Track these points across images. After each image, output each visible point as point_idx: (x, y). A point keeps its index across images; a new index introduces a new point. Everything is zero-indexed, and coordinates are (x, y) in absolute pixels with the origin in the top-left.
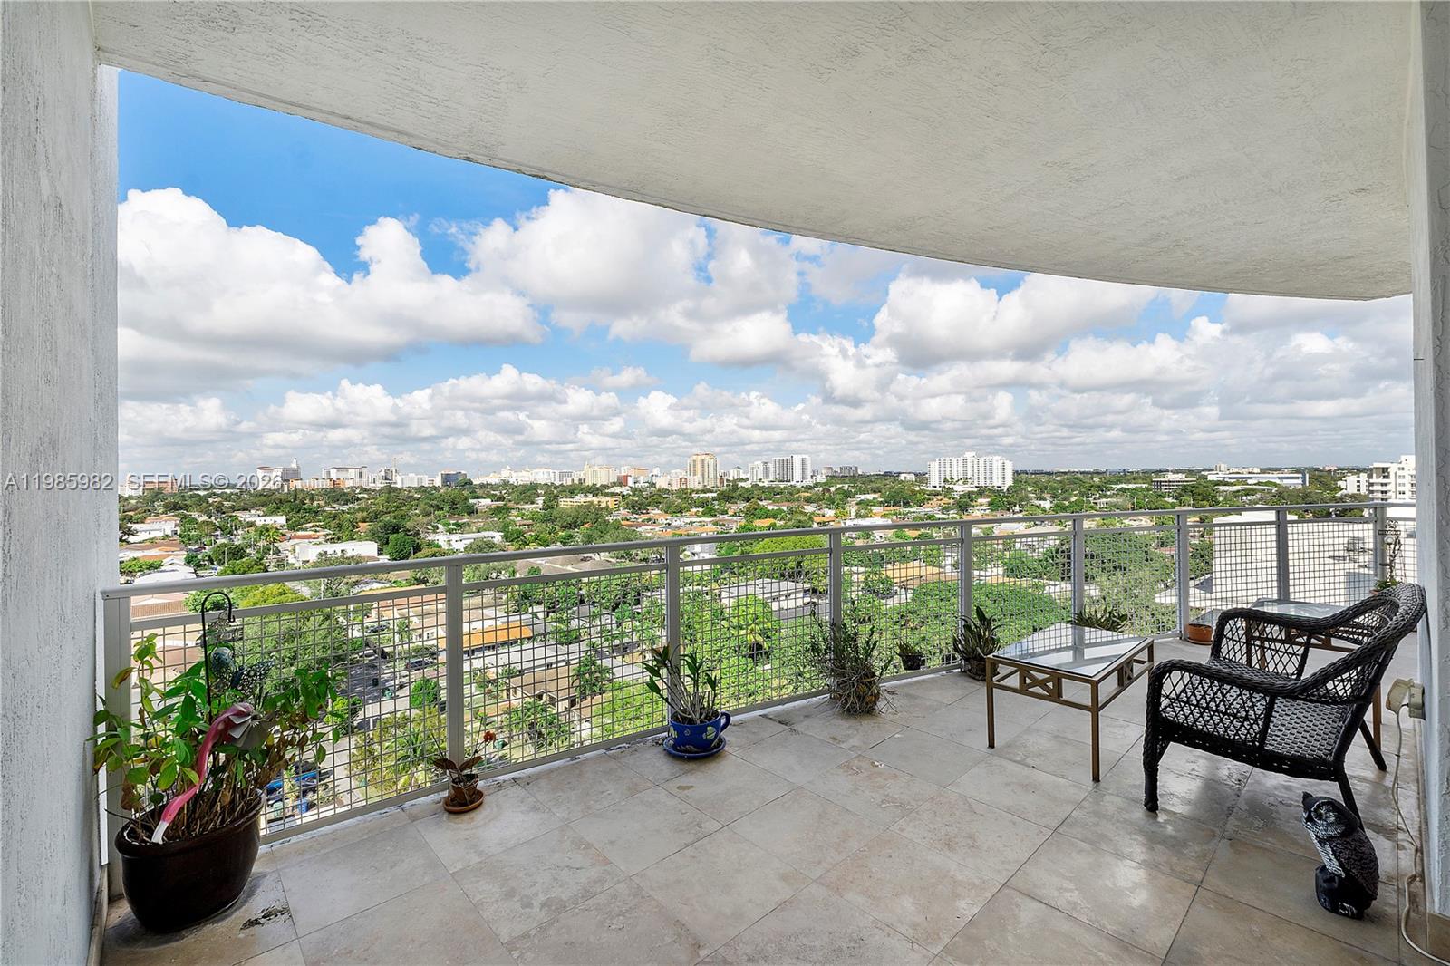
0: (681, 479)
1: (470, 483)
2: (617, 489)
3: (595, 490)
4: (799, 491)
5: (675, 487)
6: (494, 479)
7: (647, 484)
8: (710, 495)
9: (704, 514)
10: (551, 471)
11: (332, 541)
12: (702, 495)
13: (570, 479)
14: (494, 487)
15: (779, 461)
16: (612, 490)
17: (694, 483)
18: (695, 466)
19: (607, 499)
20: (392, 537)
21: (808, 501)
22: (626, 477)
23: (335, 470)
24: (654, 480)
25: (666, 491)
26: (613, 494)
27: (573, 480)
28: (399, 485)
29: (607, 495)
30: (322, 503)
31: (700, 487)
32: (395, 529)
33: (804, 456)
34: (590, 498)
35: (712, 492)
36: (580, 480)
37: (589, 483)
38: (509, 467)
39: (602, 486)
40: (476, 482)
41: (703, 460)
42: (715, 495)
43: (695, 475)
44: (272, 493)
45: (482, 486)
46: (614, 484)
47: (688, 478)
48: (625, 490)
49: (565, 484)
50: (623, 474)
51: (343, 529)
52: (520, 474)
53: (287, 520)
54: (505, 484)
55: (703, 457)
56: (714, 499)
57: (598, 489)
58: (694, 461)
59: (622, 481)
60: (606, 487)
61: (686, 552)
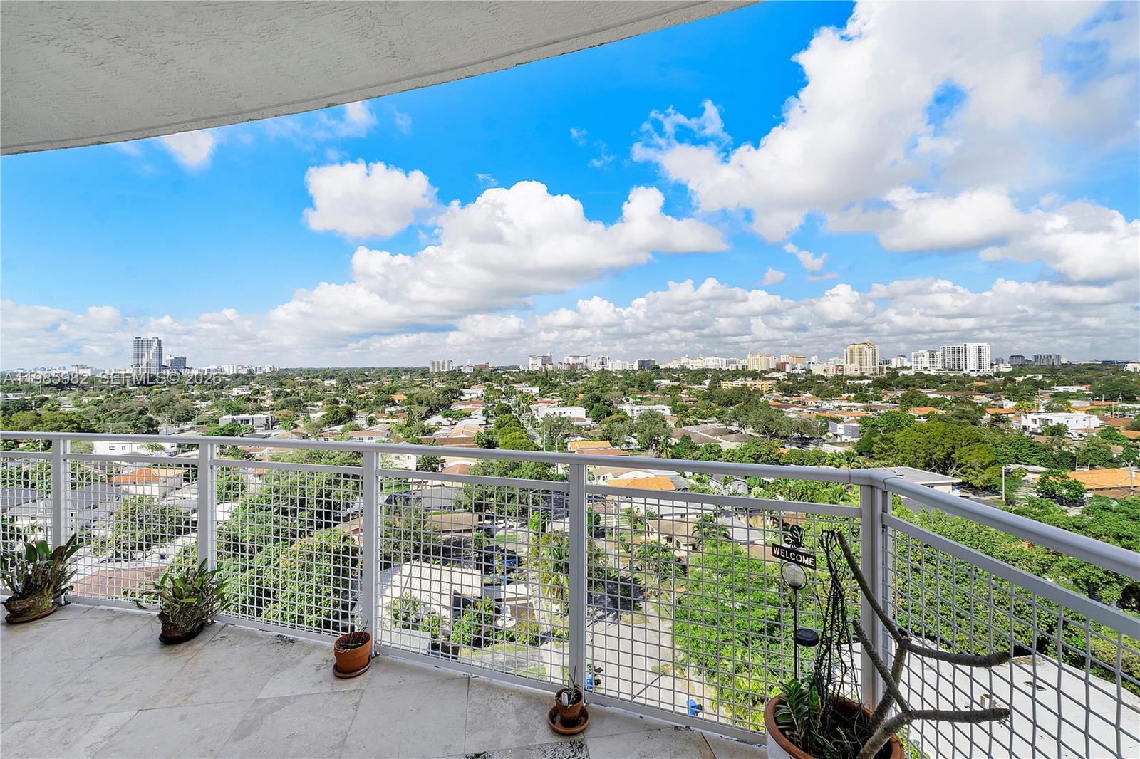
0: (837, 366)
1: (658, 367)
2: (775, 375)
3: (755, 375)
4: (973, 380)
5: (831, 373)
6: (675, 365)
7: (803, 371)
8: (866, 382)
9: (856, 400)
10: (720, 359)
11: (562, 406)
12: (857, 382)
13: (735, 365)
14: (674, 371)
15: (949, 349)
16: (770, 375)
17: (851, 369)
18: (852, 354)
19: (763, 382)
20: (596, 405)
21: (982, 391)
22: (784, 364)
23: (572, 358)
24: (811, 367)
25: (820, 377)
27: (737, 366)
28: (610, 369)
29: (765, 379)
30: (561, 380)
31: (858, 374)
32: (598, 400)
33: (980, 345)
34: (750, 382)
35: (868, 378)
36: (743, 366)
37: (751, 368)
38: (687, 356)
39: (762, 371)
40: (661, 367)
41: (861, 350)
42: (870, 382)
43: (852, 362)
44: (536, 372)
45: (666, 370)
46: (773, 370)
47: (845, 365)
48: (781, 376)
49: (730, 369)
50: (782, 361)
51: (569, 398)
52: (695, 361)
53: (540, 390)
54: (683, 368)
55: (861, 346)
56: (869, 386)
57: (757, 374)
58: (851, 350)
59: (780, 368)
60: (766, 372)
61: (828, 433)
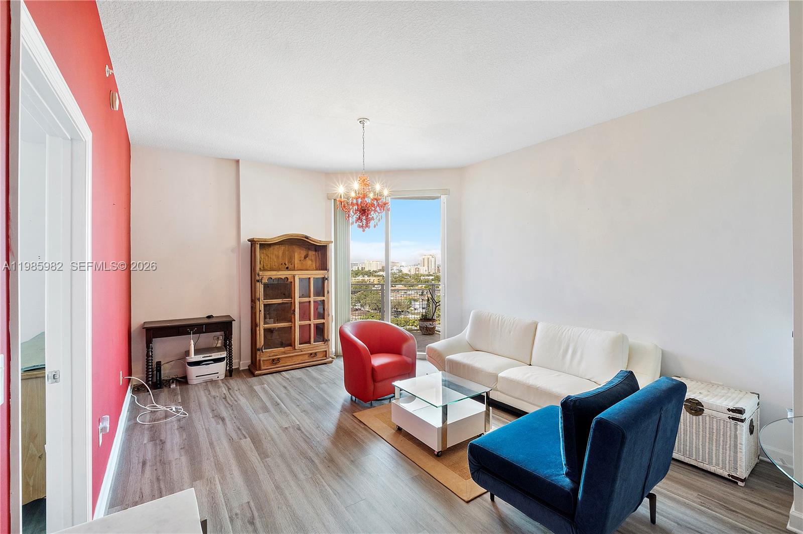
0: (416, 268)
2: (381, 273)
3: (369, 274)
5: (413, 272)
7: (398, 271)
8: (431, 278)
12: (426, 278)
13: (357, 267)
16: (378, 274)
17: (423, 270)
18: (424, 262)
19: (374, 278)
24: (402, 269)
25: (407, 275)
26: (378, 276)
27: (358, 268)
29: (375, 276)
31: (427, 273)
34: (366, 278)
35: (432, 276)
36: (362, 268)
37: (367, 269)
39: (373, 271)
41: (428, 258)
43: (424, 266)
46: (380, 270)
47: (420, 268)
48: (385, 274)
49: (354, 270)
55: (429, 256)
56: (432, 280)
57: (370, 273)
58: (424, 259)
59: (384, 269)
60: (375, 272)
61: (411, 308)
